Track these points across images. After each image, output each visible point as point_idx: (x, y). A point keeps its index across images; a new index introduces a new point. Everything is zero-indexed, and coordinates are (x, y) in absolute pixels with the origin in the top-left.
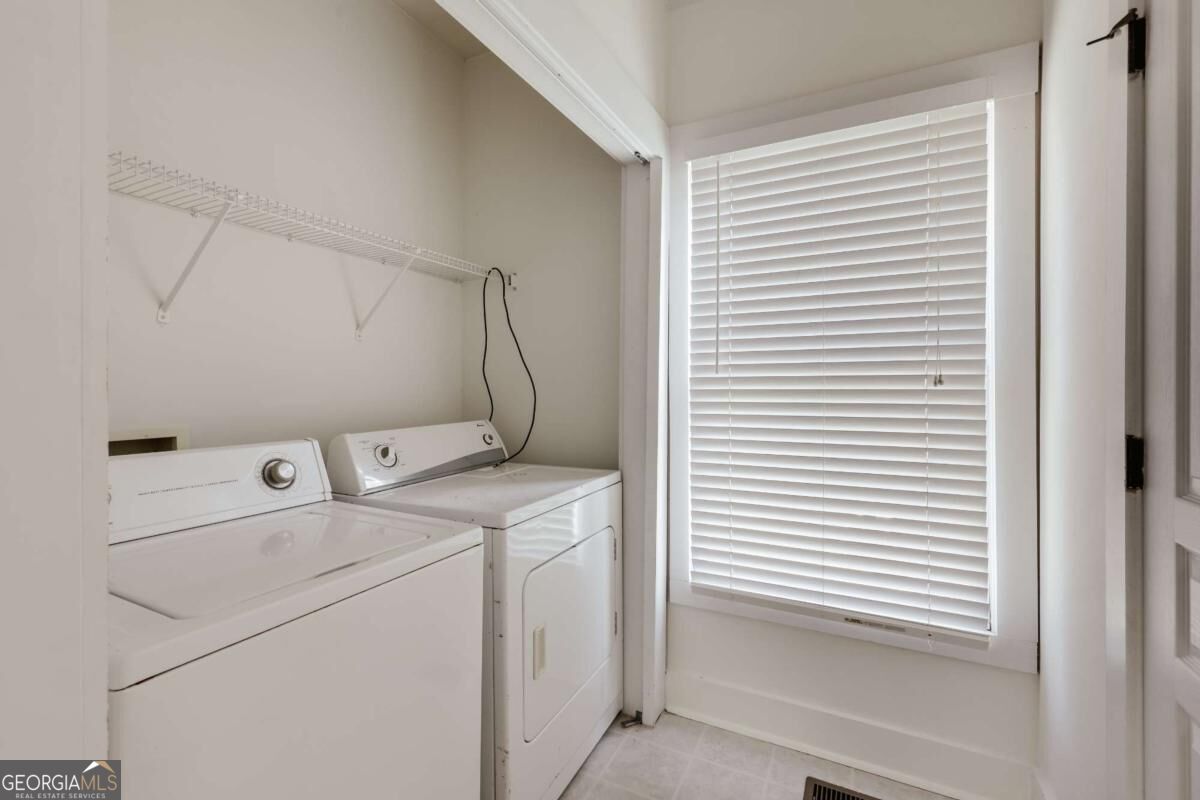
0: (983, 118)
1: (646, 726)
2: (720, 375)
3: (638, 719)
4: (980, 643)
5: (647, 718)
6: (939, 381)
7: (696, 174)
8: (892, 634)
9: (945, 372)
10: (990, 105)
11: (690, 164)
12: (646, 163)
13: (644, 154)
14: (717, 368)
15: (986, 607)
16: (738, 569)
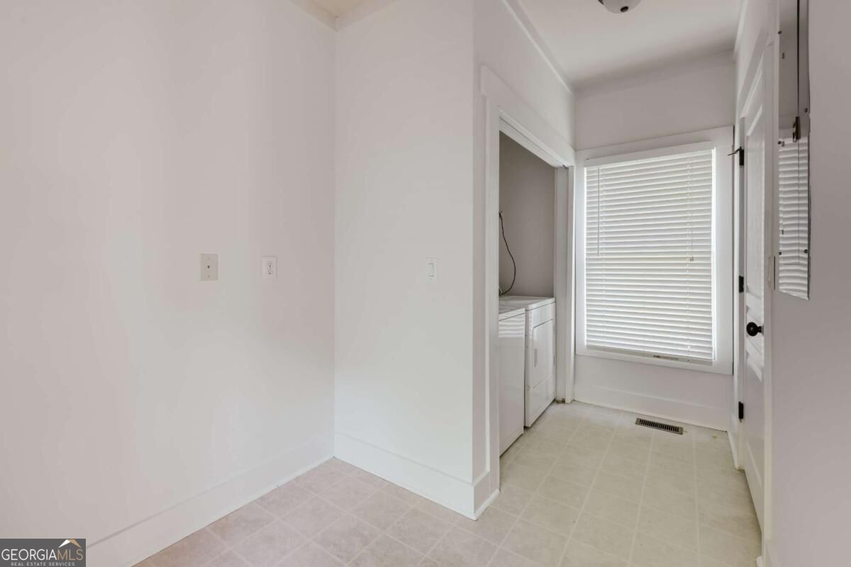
0: (710, 156)
1: (567, 404)
2: (600, 257)
3: (563, 401)
4: (709, 363)
5: (568, 401)
6: (692, 259)
7: (588, 172)
8: (673, 361)
9: (695, 256)
10: (714, 152)
11: (585, 169)
12: (566, 168)
13: (566, 166)
14: (598, 254)
15: (711, 348)
16: (607, 338)
